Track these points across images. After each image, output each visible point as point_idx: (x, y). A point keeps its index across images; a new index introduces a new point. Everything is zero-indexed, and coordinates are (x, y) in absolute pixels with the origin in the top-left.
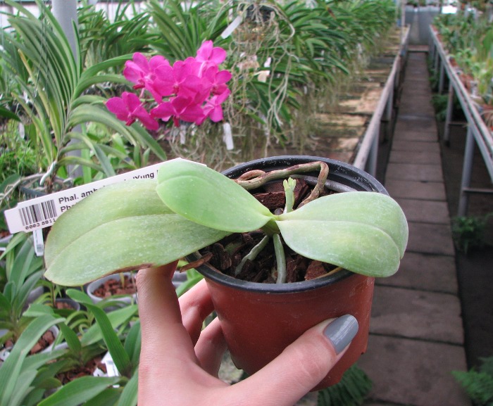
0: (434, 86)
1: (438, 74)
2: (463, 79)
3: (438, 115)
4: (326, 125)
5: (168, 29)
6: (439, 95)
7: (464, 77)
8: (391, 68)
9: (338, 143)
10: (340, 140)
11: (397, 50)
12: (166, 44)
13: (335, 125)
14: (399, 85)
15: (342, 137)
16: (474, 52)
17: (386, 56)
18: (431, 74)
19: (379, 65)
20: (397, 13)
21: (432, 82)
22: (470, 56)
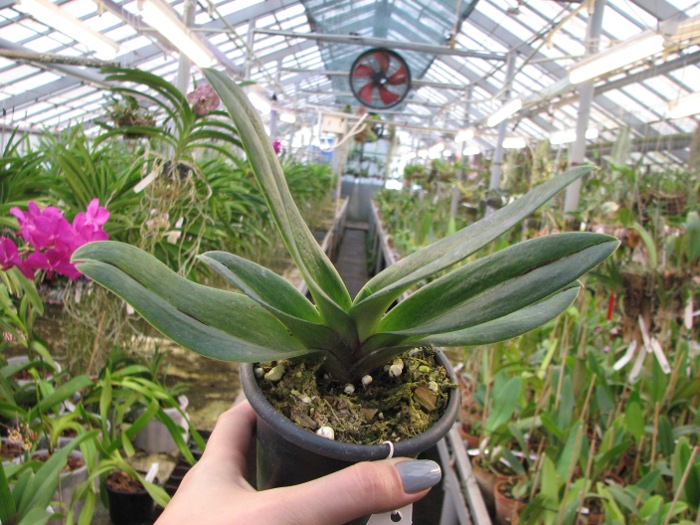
0: (371, 269)
1: (376, 257)
5: (74, 174)
11: (331, 225)
12: (71, 191)
16: (413, 235)
18: (369, 255)
20: (332, 182)
21: (369, 265)
22: (408, 238)
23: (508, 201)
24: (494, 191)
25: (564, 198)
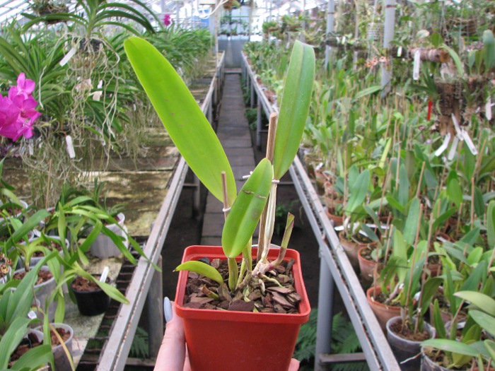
0: (247, 101)
1: (250, 92)
2: (267, 95)
3: (251, 125)
4: (155, 136)
5: (12, 57)
6: (251, 109)
7: (268, 92)
8: (209, 87)
9: (165, 151)
10: (167, 148)
11: (214, 73)
12: (12, 71)
13: (163, 136)
14: (218, 102)
15: (168, 146)
16: (274, 73)
17: (205, 77)
18: (244, 91)
19: (199, 85)
20: (211, 41)
21: (245, 98)
22: (271, 75)
23: (341, 40)
24: (330, 33)
25: (383, 33)
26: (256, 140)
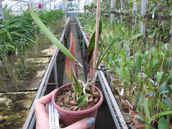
0: (79, 36)
1: (80, 32)
2: (87, 36)
3: (81, 47)
6: (81, 40)
8: (63, 33)
11: (65, 26)
14: (68, 37)
16: (89, 26)
17: (61, 28)
18: (78, 32)
19: (59, 32)
20: (63, 14)
21: (78, 35)
22: (88, 28)
23: (118, 11)
24: (112, 8)
26: (83, 54)
